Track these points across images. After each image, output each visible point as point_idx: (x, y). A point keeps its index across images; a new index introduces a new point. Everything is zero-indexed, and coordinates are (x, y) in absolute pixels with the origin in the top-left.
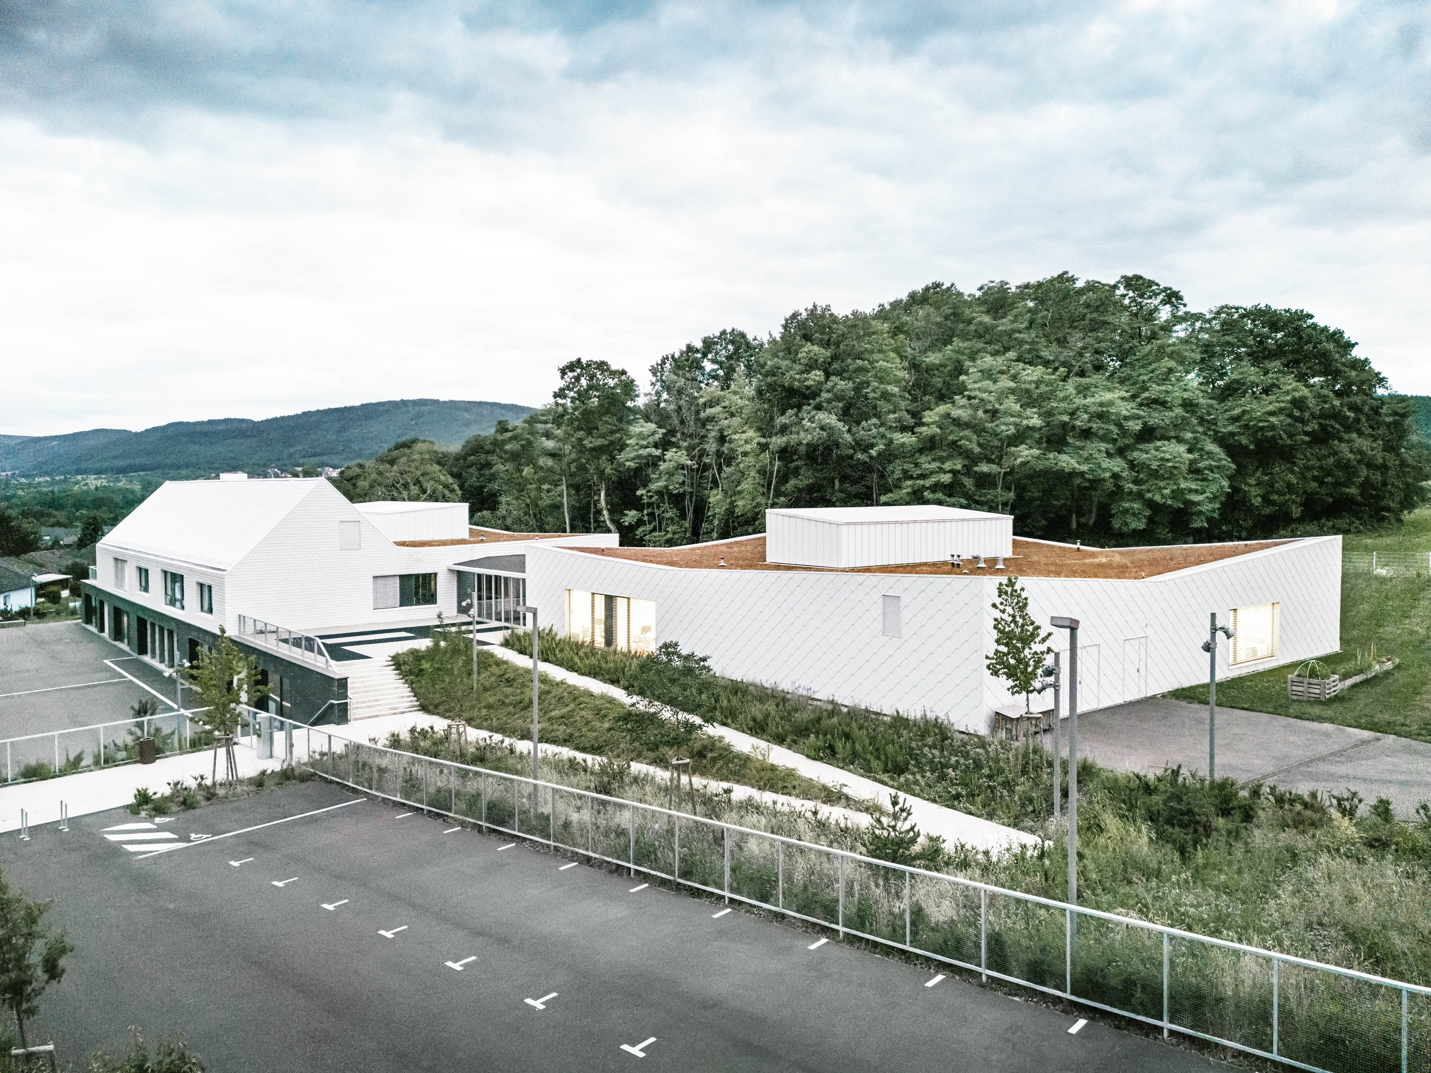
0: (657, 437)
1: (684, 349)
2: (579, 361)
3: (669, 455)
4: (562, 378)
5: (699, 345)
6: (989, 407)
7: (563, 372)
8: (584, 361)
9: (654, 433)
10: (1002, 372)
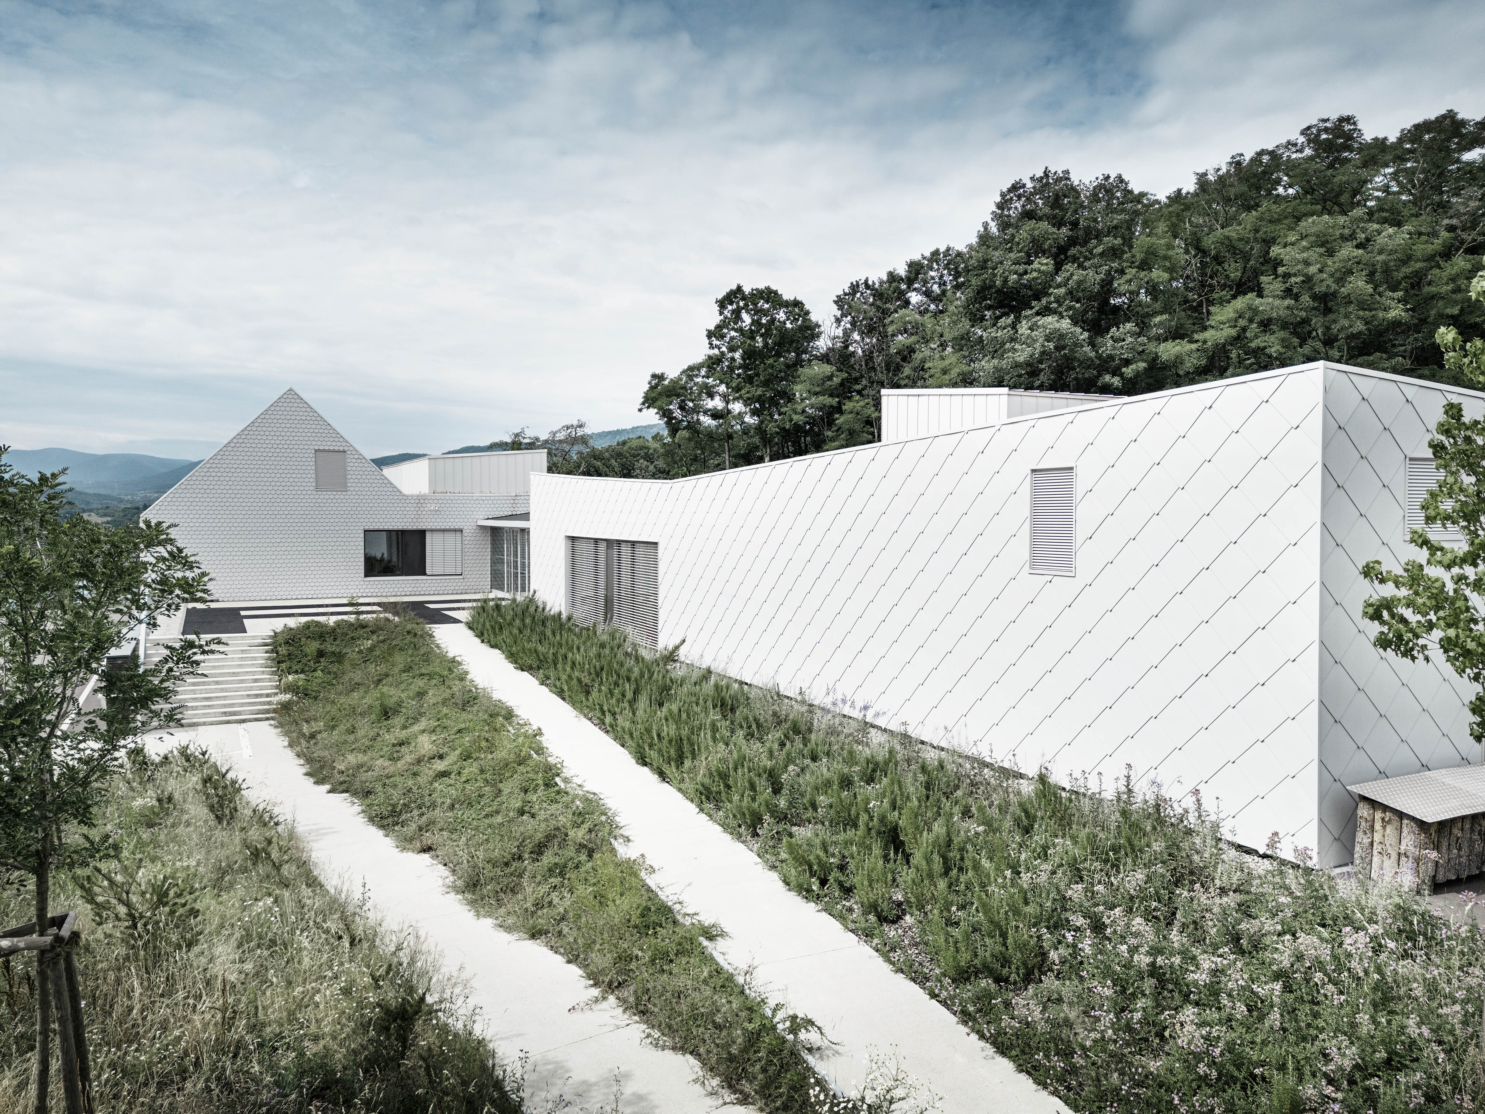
0: (836, 380)
1: (885, 278)
2: (739, 288)
3: (848, 406)
4: (721, 313)
5: (902, 271)
6: (1320, 289)
7: (722, 304)
8: (747, 290)
9: (830, 378)
10: (1344, 238)
